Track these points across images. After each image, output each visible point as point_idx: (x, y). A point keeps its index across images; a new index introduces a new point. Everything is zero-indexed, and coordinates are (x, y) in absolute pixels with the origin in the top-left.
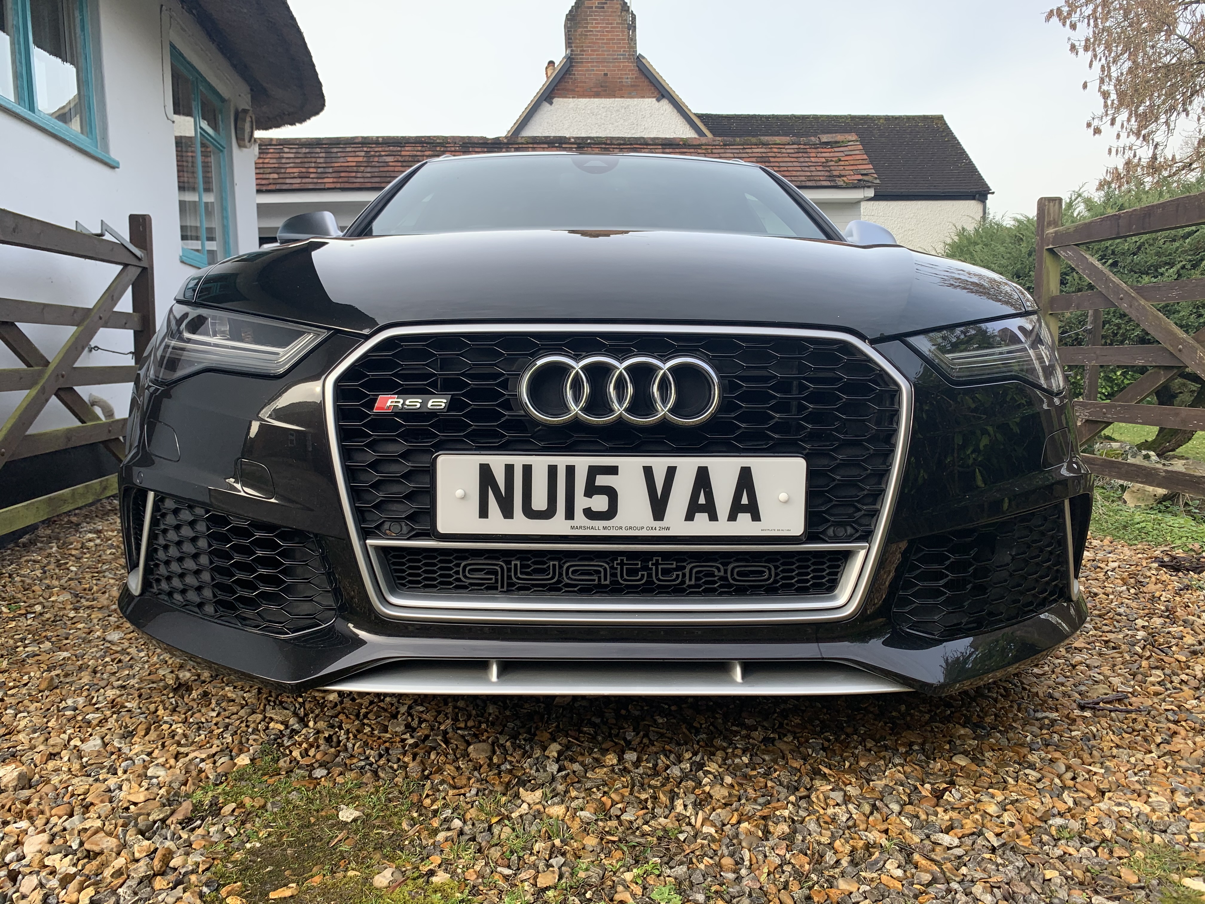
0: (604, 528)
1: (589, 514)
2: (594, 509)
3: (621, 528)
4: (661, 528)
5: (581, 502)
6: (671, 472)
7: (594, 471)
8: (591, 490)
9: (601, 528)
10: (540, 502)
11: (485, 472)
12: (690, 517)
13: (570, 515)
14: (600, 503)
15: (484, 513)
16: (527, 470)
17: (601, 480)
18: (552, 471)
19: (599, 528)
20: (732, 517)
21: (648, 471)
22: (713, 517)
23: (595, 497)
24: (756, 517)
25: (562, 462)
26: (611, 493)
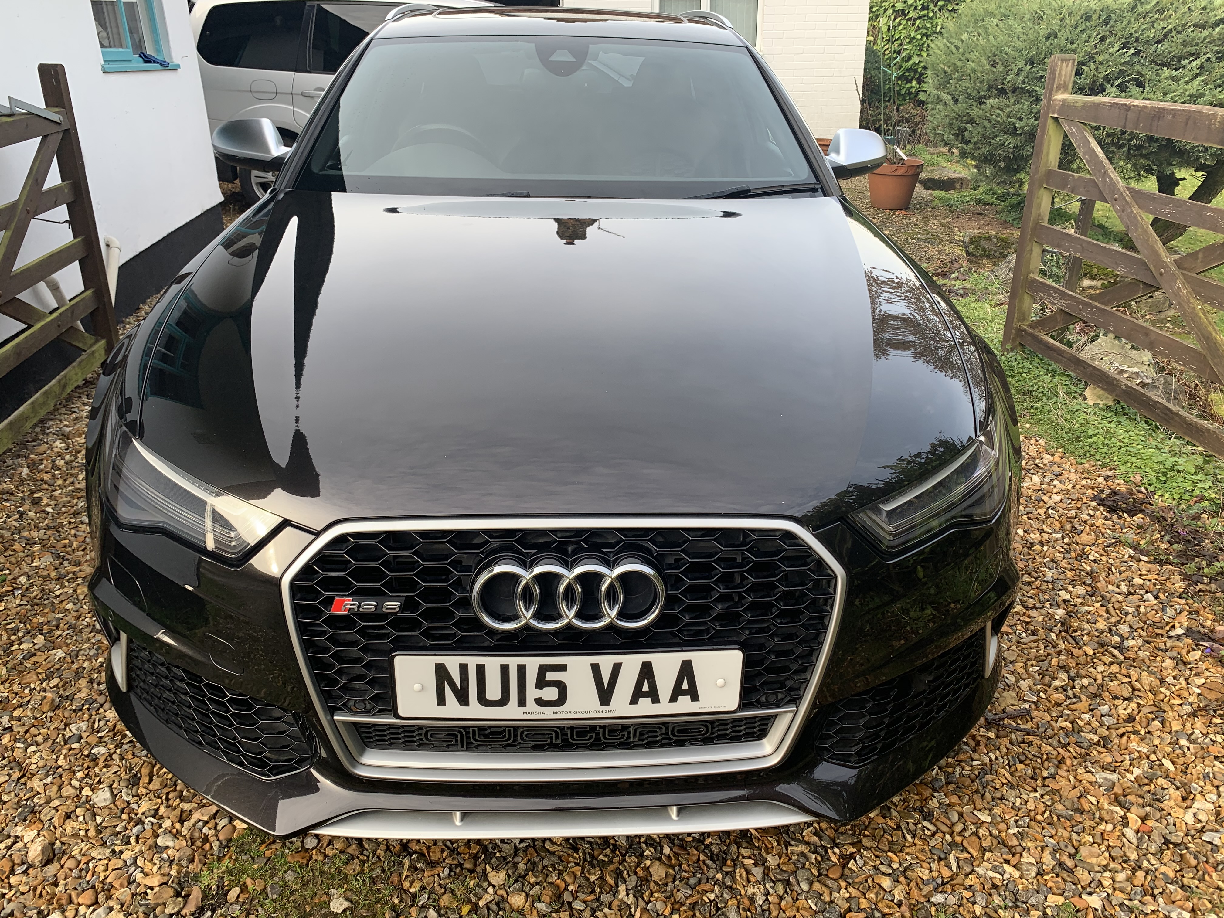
0: (555, 713)
1: (540, 702)
2: (544, 698)
3: (570, 712)
4: (607, 711)
5: (532, 693)
6: (617, 668)
7: (543, 669)
8: (541, 683)
9: (551, 713)
10: (493, 692)
11: (441, 672)
12: (634, 701)
13: (522, 702)
14: (551, 694)
15: (441, 700)
16: (481, 669)
17: (550, 676)
18: (505, 669)
19: (550, 713)
20: (673, 699)
21: (595, 668)
22: (656, 699)
23: (545, 689)
24: (695, 697)
25: (514, 662)
26: (562, 687)
